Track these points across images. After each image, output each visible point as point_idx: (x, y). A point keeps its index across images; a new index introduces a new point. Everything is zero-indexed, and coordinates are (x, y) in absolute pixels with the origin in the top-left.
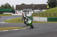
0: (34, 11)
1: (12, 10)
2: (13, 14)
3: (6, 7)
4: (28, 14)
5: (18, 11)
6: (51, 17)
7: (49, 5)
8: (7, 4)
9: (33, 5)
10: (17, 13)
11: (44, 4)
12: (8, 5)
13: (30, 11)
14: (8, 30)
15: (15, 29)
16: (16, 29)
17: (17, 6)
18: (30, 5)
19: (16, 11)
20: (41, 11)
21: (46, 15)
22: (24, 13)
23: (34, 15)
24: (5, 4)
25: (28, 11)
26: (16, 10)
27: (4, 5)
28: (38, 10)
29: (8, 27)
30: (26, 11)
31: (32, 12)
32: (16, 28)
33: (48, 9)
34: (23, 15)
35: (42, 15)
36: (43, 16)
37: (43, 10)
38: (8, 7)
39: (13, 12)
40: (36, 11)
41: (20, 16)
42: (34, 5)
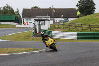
0: (54, 21)
1: (16, 17)
2: (18, 26)
3: (5, 13)
4: (44, 25)
5: (27, 20)
6: (83, 31)
7: (81, 10)
8: (7, 7)
9: (53, 9)
10: (24, 24)
11: (72, 9)
12: (10, 8)
13: (48, 20)
14: (9, 53)
15: (21, 52)
16: (23, 51)
17: (24, 10)
18: (47, 9)
19: (22, 19)
20: (67, 20)
21: (74, 28)
22: (36, 23)
23: (54, 27)
24: (4, 7)
25: (45, 20)
26: (23, 17)
27: (2, 9)
28: (60, 19)
29: (9, 49)
30: (40, 21)
31: (51, 22)
32: (23, 49)
33: (78, 17)
34: (35, 27)
35: (68, 28)
36: (69, 30)
37: (70, 19)
38: (8, 13)
39: (18, 21)
40: (57, 20)
41: (30, 29)
42: (55, 9)
